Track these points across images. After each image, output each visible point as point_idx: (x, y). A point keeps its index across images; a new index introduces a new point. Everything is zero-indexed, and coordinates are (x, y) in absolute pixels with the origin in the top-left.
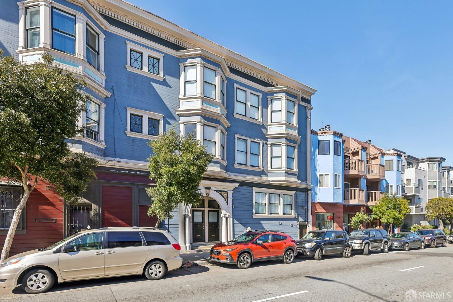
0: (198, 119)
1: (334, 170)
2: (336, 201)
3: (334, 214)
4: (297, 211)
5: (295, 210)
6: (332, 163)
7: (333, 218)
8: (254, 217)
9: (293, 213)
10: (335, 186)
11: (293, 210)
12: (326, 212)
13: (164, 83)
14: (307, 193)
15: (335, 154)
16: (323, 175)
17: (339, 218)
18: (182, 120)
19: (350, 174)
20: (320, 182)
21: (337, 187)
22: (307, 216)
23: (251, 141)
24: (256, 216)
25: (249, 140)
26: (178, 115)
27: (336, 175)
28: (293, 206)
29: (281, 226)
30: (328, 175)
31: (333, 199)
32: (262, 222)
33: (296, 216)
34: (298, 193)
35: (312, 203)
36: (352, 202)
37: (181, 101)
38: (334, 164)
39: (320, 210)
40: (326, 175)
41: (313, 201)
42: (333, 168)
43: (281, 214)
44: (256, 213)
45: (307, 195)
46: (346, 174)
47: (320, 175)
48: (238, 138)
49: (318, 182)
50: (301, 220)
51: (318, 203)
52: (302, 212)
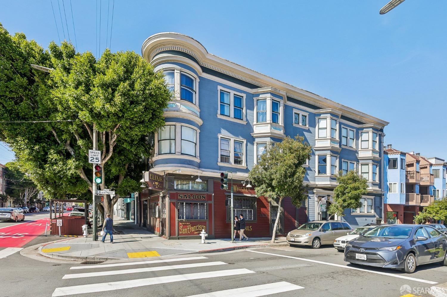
0: (329, 152)
1: (401, 180)
2: (402, 203)
3: (397, 212)
4: (375, 211)
5: (374, 210)
6: (399, 175)
7: (397, 216)
8: (352, 214)
9: (373, 212)
10: (401, 192)
11: (373, 210)
12: (392, 211)
13: (309, 131)
14: (381, 198)
15: (401, 169)
16: (392, 184)
17: (401, 215)
18: (317, 153)
19: (410, 182)
20: (390, 189)
21: (403, 193)
22: (381, 214)
23: (350, 163)
24: (353, 214)
25: (349, 162)
26: (315, 150)
27: (402, 184)
28: (373, 207)
29: (366, 221)
30: (396, 184)
31: (400, 202)
32: (356, 218)
33: (375, 213)
34: (376, 197)
35: (384, 204)
36: (411, 203)
37: (316, 141)
38: (400, 175)
39: (389, 209)
40: (394, 184)
41: (385, 203)
42: (400, 179)
43: (366, 212)
44: (353, 212)
45: (381, 199)
46: (407, 182)
47: (390, 184)
48: (343, 161)
49: (389, 189)
50: (377, 217)
51: (389, 204)
52: (378, 210)
